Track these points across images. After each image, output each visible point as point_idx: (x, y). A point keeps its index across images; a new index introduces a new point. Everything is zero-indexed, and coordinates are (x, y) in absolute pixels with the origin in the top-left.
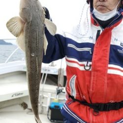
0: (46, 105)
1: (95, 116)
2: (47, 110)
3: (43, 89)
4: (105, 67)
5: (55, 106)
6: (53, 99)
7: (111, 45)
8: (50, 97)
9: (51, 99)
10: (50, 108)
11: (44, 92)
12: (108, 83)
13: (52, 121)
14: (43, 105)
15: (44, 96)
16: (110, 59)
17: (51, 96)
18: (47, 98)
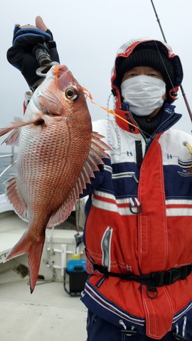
0: (60, 265)
1: (152, 299)
2: (63, 274)
3: (52, 239)
4: (161, 205)
5: (76, 268)
6: (71, 254)
7: (164, 166)
8: (65, 252)
9: (67, 254)
10: (67, 271)
11: (53, 243)
12: (169, 234)
13: (73, 294)
14: (55, 266)
15: (55, 250)
16: (166, 191)
17: (67, 250)
18: (60, 253)
